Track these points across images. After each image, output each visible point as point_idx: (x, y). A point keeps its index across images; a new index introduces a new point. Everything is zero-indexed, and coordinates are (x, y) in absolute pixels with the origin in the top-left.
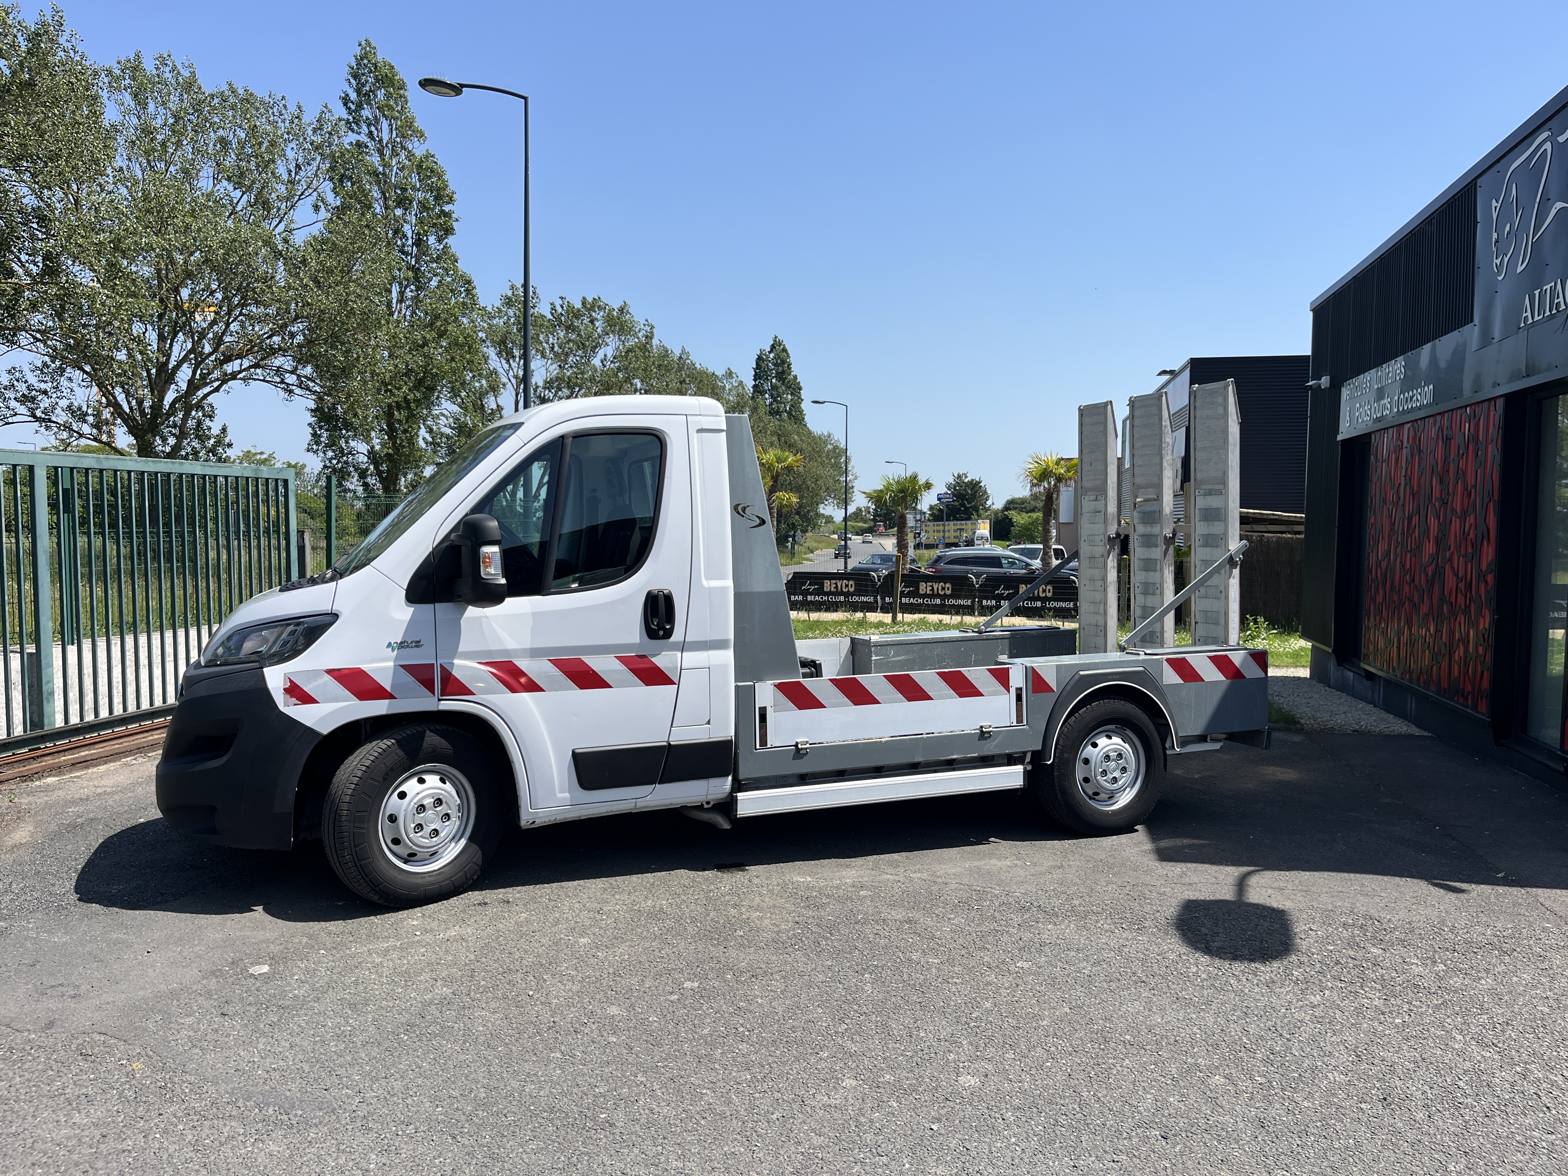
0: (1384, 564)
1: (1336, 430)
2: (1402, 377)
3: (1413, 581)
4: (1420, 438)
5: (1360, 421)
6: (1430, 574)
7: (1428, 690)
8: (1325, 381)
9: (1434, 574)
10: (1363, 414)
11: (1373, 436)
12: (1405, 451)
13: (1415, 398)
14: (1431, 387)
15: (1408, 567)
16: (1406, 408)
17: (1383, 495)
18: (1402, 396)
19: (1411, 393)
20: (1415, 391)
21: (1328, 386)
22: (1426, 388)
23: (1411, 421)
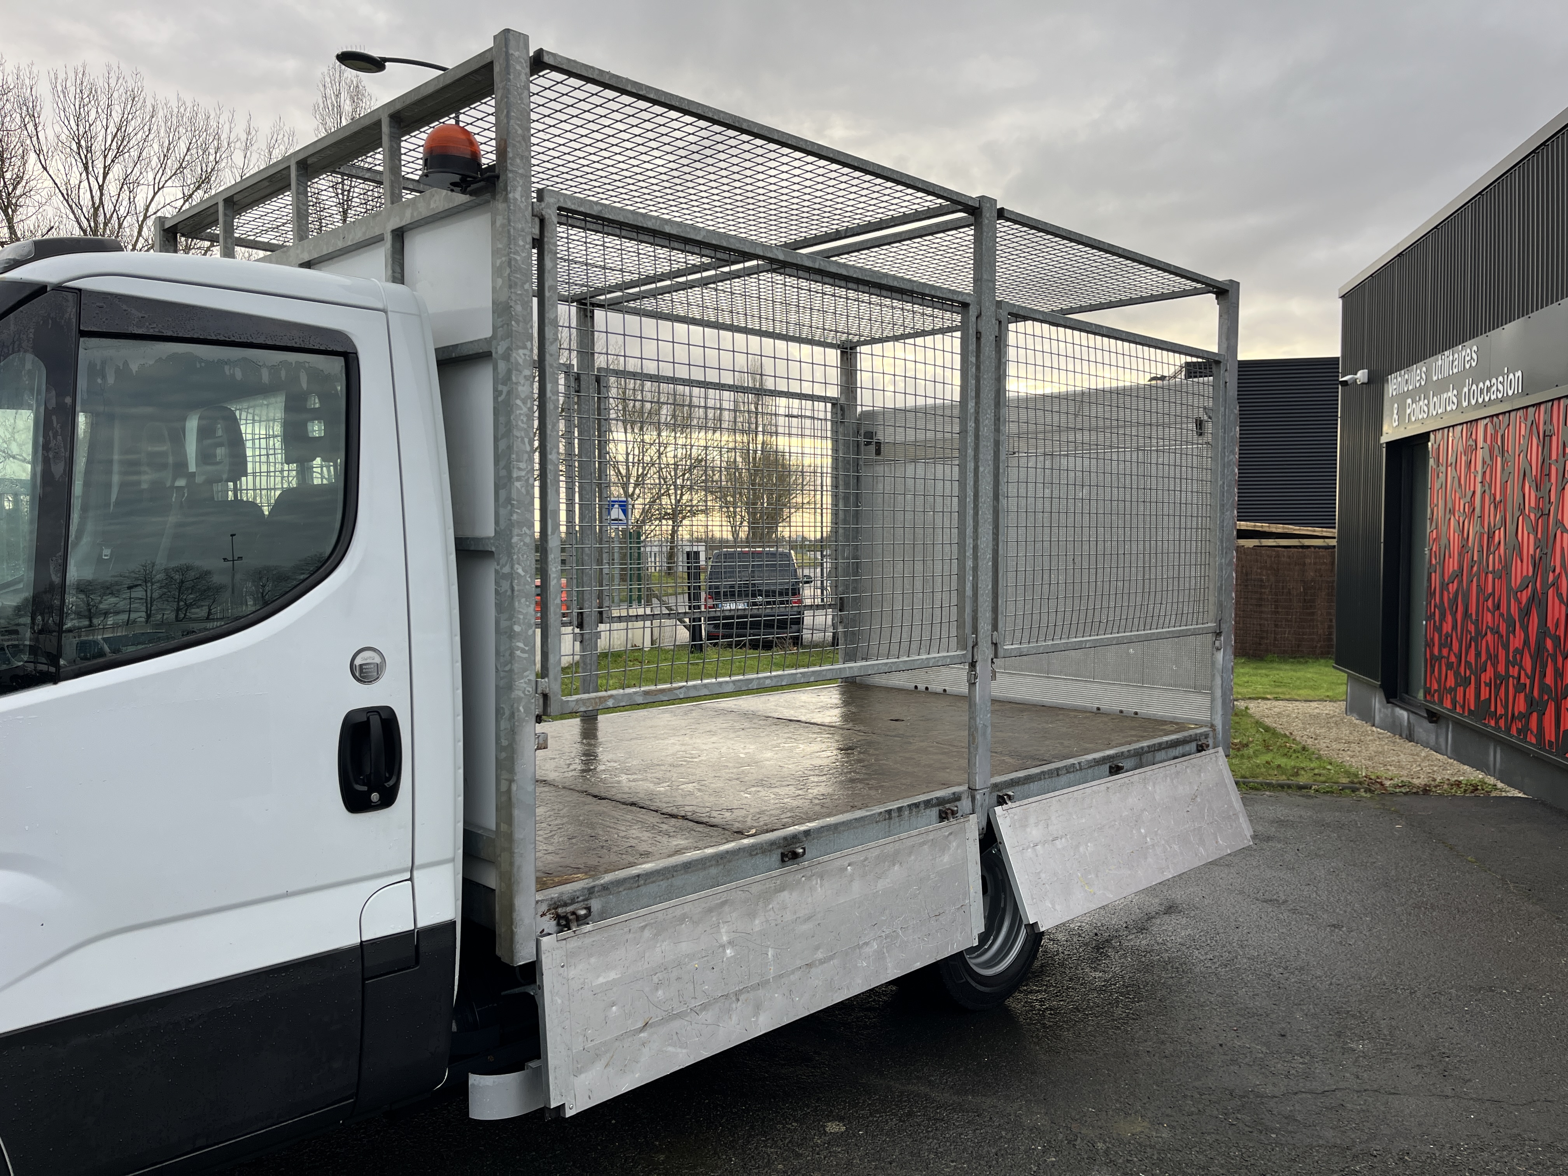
0: (1453, 587)
1: (1379, 430)
2: (1474, 364)
3: (1498, 608)
4: (1503, 436)
5: (1413, 419)
6: (1524, 601)
7: (1526, 742)
8: (1362, 376)
9: (1532, 599)
10: (1417, 411)
11: (1432, 436)
12: (1480, 452)
13: (1494, 388)
14: (1519, 374)
15: (1490, 591)
16: (1480, 401)
17: (1449, 505)
18: (1474, 387)
19: (1488, 383)
20: (1494, 380)
21: (1366, 380)
22: (1511, 376)
23: (1492, 416)
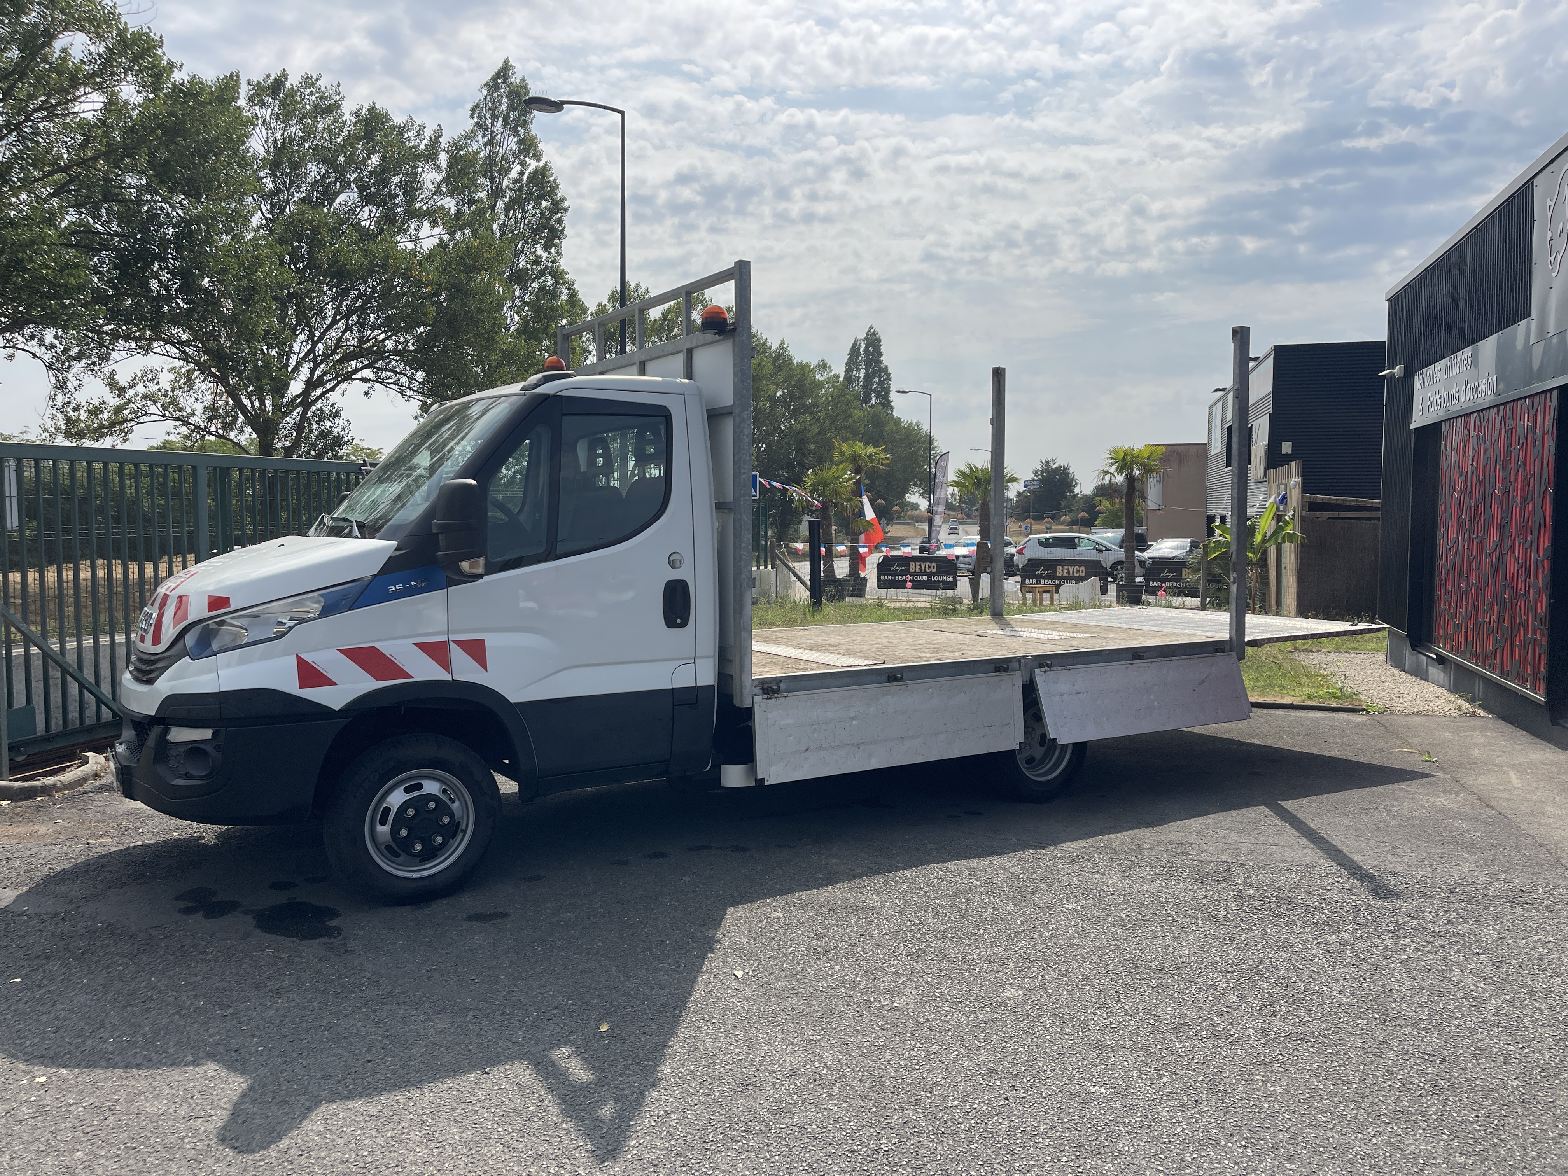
0: (1453, 550)
1: (1409, 417)
2: (1469, 367)
3: (1479, 568)
4: (1485, 428)
5: (1431, 410)
6: (1494, 561)
8: (1398, 370)
9: (1498, 560)
10: (1434, 403)
11: (1443, 425)
12: (1471, 439)
13: (1480, 389)
14: (1495, 378)
15: (1475, 554)
16: (1472, 398)
17: (1452, 484)
18: (1469, 386)
19: (1476, 384)
20: (1480, 382)
21: (1402, 377)
22: (1490, 379)
23: (1478, 411)
